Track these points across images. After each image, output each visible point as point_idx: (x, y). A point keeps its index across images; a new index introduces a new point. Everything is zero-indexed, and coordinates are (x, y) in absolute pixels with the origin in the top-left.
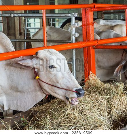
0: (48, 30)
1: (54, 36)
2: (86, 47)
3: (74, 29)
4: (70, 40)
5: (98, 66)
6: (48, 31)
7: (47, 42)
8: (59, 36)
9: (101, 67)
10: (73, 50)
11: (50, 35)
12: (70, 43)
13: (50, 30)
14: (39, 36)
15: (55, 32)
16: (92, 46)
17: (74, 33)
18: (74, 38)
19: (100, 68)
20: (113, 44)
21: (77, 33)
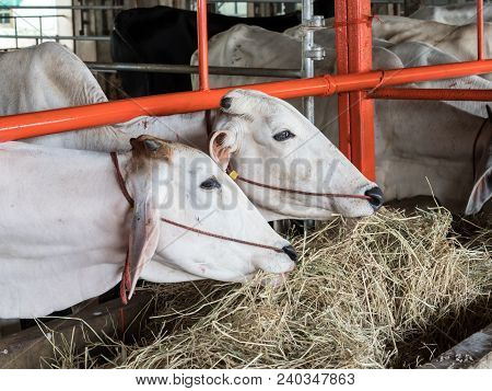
0: (245, 39)
1: (262, 57)
2: (345, 92)
3: (310, 35)
4: (299, 70)
5: (394, 150)
6: (244, 42)
7: (210, 73)
8: (277, 58)
9: (404, 155)
10: (306, 99)
11: (250, 55)
12: (299, 78)
13: (249, 40)
14: (217, 57)
15: (265, 44)
16: (366, 89)
17: (309, 48)
18: (309, 63)
19: (401, 157)
20: (428, 86)
21: (319, 49)
